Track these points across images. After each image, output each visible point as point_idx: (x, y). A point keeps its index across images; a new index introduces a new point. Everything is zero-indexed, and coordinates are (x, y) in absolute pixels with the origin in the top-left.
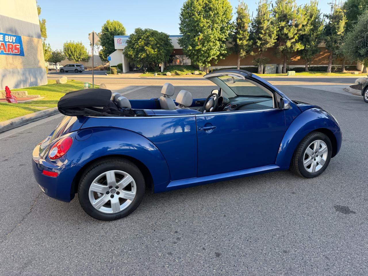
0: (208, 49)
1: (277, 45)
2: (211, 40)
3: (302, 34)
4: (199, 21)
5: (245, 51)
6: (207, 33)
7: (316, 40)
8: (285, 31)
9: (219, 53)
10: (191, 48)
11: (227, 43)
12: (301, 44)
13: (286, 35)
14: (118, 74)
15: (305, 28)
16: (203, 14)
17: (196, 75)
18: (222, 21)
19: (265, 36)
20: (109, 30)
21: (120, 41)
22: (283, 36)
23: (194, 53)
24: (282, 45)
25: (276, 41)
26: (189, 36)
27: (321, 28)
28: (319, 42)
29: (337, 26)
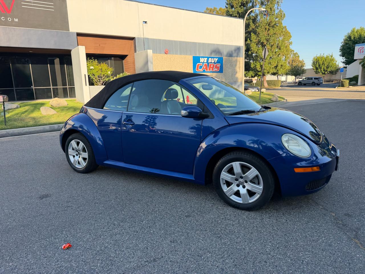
14: (350, 87)
20: (352, 38)
21: (361, 50)
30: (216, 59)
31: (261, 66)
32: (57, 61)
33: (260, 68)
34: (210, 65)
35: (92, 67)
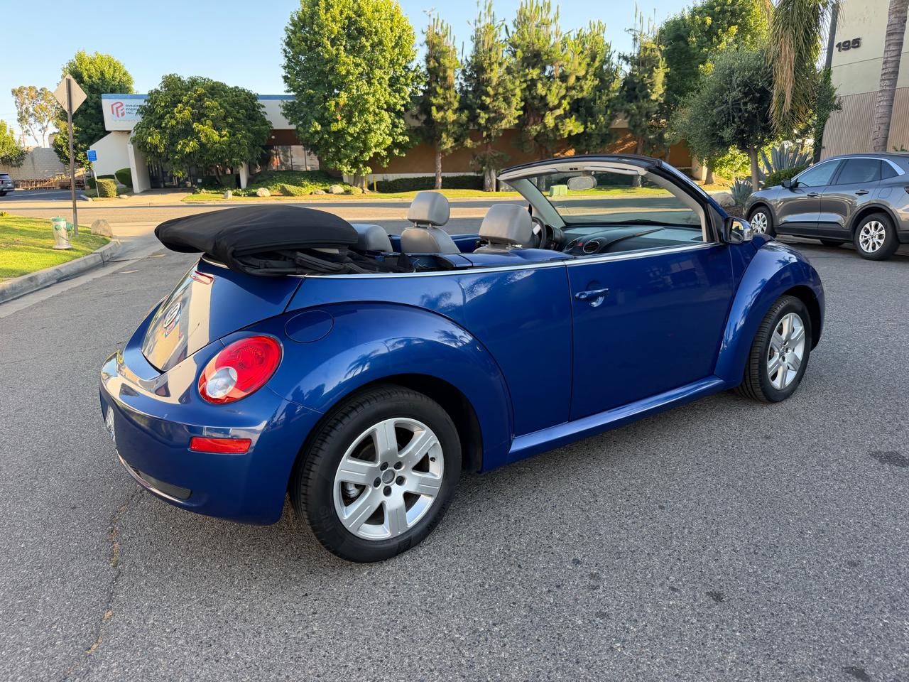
0: (363, 131)
1: (523, 122)
2: (368, 108)
3: (578, 99)
4: (335, 60)
5: (451, 136)
6: (357, 90)
7: (607, 112)
8: (541, 89)
9: (392, 140)
10: (320, 126)
11: (407, 115)
12: (576, 120)
13: (543, 98)
14: (121, 196)
15: (583, 83)
16: (344, 43)
17: (336, 194)
18: (392, 61)
19: (496, 100)
21: (119, 109)
22: (536, 102)
23: (326, 141)
24: (535, 123)
25: (521, 113)
26: (312, 97)
27: (617, 85)
28: (613, 117)
29: (650, 81)
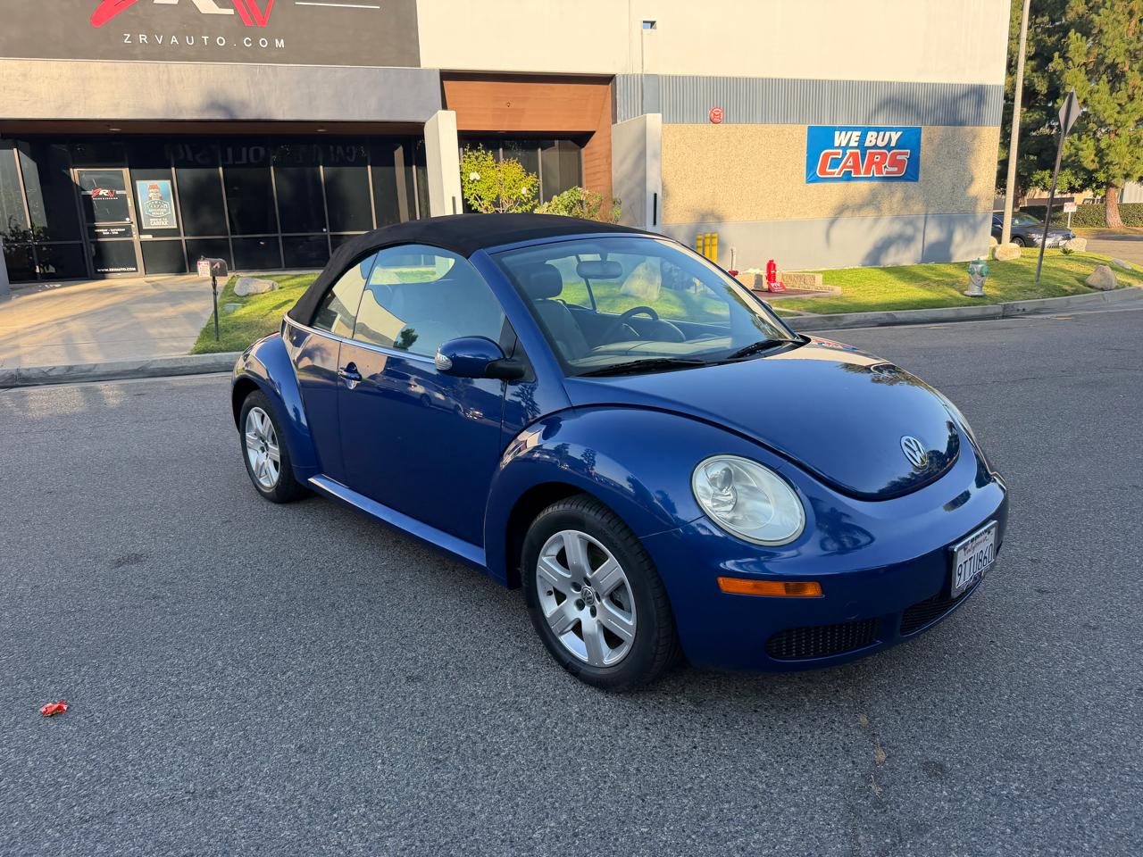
30: (893, 134)
31: (1100, 153)
32: (399, 154)
33: (1097, 159)
34: (872, 155)
35: (474, 176)
